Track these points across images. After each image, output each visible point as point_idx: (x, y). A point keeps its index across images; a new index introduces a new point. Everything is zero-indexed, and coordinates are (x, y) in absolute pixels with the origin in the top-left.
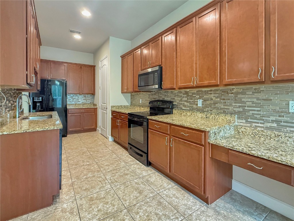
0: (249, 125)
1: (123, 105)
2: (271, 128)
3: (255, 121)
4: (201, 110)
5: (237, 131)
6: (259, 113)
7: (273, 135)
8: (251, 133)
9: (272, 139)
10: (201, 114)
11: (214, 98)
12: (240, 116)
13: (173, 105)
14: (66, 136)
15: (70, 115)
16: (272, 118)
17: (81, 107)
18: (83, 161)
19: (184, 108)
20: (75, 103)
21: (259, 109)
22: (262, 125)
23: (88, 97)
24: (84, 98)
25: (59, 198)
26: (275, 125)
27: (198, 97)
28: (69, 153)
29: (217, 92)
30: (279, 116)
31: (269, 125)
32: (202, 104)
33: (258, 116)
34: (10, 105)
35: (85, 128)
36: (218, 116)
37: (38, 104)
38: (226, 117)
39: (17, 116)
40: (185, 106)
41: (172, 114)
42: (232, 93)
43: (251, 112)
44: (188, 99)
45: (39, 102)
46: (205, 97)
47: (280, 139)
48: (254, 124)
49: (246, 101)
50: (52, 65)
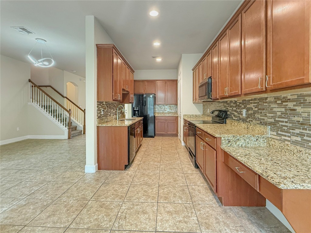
0: (278, 138)
1: (194, 114)
2: (295, 143)
3: (284, 133)
4: (244, 120)
5: (269, 144)
6: (286, 124)
7: (296, 151)
8: (278, 147)
9: (295, 155)
10: (244, 125)
11: (254, 108)
12: (272, 127)
13: (226, 114)
14: (154, 137)
15: (157, 121)
16: (297, 131)
17: (167, 115)
18: (154, 154)
19: (234, 118)
20: (162, 112)
21: (286, 120)
22: (289, 139)
23: (172, 107)
24: (169, 108)
25: (129, 169)
26: (299, 139)
27: (243, 106)
28: (149, 148)
29: (256, 101)
30: (303, 129)
31: (294, 138)
32: (246, 115)
33: (286, 128)
34: (114, 111)
35: (168, 133)
36: (255, 127)
37: (137, 112)
38: (261, 128)
39: (118, 119)
40: (235, 116)
41: (226, 123)
42: (266, 103)
43: (280, 123)
44: (236, 109)
45: (137, 111)
46: (248, 106)
47: (302, 155)
48: (283, 137)
49: (277, 111)
50: (146, 83)
